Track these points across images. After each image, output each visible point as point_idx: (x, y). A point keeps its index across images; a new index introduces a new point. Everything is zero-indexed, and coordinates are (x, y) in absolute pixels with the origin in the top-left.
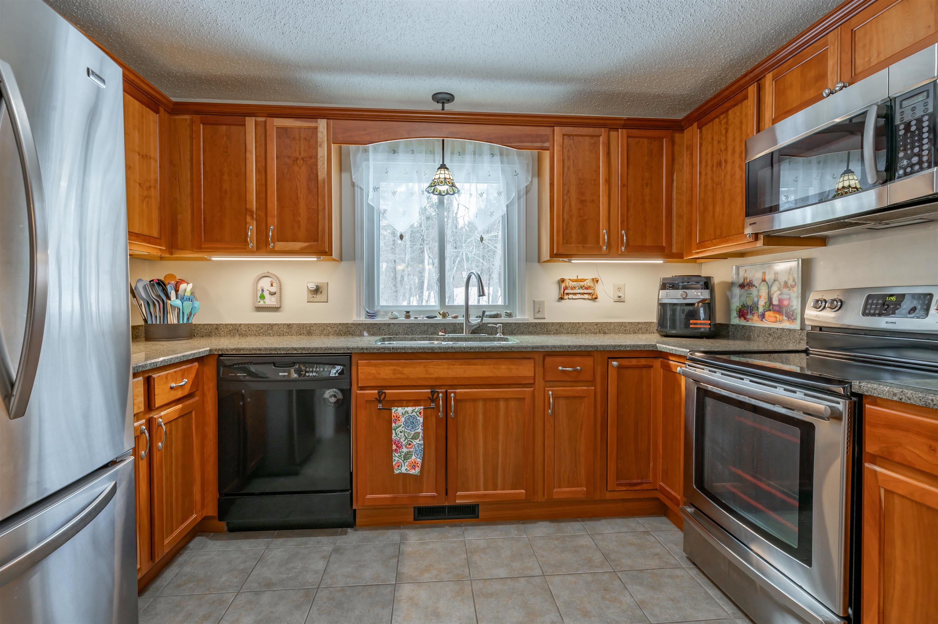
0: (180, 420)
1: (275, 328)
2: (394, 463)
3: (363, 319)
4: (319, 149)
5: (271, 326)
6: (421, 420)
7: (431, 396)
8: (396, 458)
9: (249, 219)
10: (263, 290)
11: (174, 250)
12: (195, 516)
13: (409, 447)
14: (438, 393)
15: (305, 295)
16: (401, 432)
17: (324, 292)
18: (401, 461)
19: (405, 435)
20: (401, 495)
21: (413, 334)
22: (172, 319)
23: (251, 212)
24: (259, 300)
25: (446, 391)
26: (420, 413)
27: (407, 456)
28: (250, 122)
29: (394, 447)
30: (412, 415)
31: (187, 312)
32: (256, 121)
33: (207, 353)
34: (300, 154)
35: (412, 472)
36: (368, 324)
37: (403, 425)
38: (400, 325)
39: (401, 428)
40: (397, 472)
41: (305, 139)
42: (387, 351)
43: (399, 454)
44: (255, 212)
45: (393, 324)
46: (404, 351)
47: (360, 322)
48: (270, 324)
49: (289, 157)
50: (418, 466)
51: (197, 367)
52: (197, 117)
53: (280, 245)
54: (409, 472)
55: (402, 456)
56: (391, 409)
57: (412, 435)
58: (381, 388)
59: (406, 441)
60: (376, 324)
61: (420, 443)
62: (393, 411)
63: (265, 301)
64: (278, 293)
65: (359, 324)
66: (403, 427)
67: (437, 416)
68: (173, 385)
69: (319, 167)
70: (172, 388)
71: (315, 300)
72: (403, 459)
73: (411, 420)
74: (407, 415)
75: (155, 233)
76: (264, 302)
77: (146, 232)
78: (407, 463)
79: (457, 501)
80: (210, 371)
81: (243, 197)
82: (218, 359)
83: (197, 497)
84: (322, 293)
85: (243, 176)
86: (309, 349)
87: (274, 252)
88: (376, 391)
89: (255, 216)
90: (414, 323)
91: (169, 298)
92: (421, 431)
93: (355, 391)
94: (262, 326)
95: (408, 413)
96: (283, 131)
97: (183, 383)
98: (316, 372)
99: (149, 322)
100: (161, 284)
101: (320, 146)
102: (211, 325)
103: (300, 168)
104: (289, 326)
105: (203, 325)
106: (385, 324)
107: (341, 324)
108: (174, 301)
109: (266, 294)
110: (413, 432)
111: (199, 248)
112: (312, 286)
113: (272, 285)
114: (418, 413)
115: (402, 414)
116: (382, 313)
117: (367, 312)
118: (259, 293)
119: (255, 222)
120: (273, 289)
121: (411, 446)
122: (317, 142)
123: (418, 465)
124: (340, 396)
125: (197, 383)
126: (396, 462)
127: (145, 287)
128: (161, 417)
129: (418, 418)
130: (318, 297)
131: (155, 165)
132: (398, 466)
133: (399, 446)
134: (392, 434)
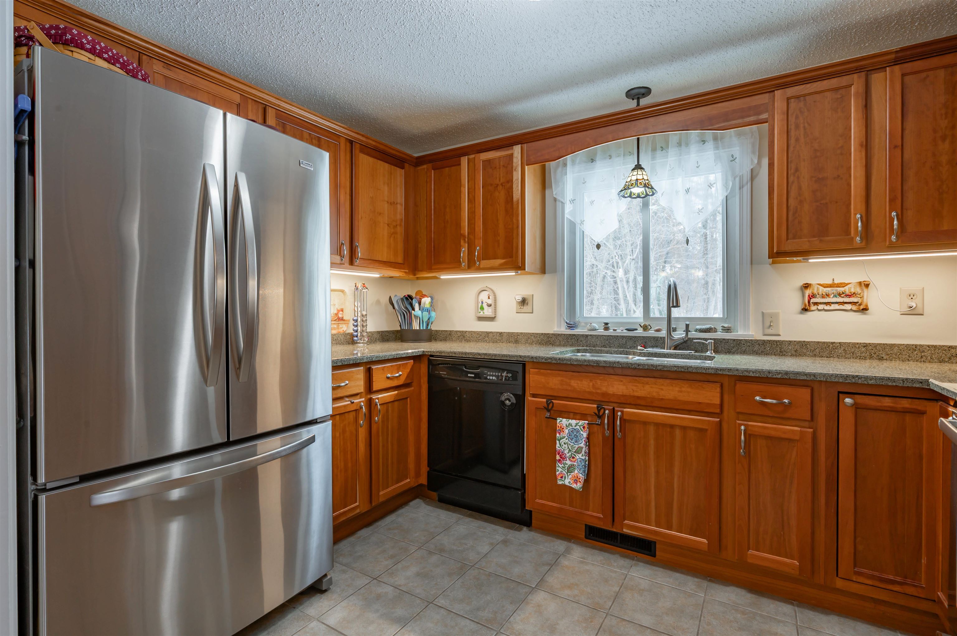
0: (396, 403)
1: (491, 335)
2: (557, 473)
3: (563, 330)
4: (514, 173)
5: (488, 333)
6: (585, 435)
7: (597, 412)
8: (560, 468)
9: (462, 242)
10: (482, 303)
11: (416, 272)
12: (408, 480)
13: (573, 460)
14: (605, 410)
15: (514, 306)
16: (564, 443)
17: (530, 303)
18: (564, 472)
19: (568, 448)
20: (568, 507)
21: (610, 347)
22: (416, 326)
23: (464, 236)
24: (479, 310)
25: (614, 408)
26: (584, 427)
27: (570, 469)
28: (464, 161)
29: (558, 457)
30: (575, 428)
31: (425, 319)
32: (468, 159)
33: (421, 353)
34: (500, 180)
35: (574, 486)
36: (567, 335)
37: (566, 437)
38: (597, 336)
39: (564, 439)
40: (560, 483)
41: (504, 166)
42: (554, 362)
43: (563, 465)
44: (467, 236)
45: (591, 335)
46: (569, 363)
47: (560, 333)
48: (486, 332)
49: (491, 185)
50: (580, 482)
51: (412, 363)
52: (430, 165)
53: (485, 263)
54: (571, 486)
55: (566, 468)
56: (556, 419)
57: (576, 448)
58: (550, 398)
59: (570, 453)
60: (575, 335)
61: (583, 458)
62: (558, 421)
63: (484, 311)
64: (493, 305)
65: (559, 335)
66: (567, 439)
67: (603, 434)
68: (389, 375)
69: (514, 190)
70: (388, 378)
71: (523, 311)
72: (566, 471)
73: (575, 434)
74: (571, 427)
75: (400, 260)
76: (484, 313)
77: (392, 260)
78: (570, 477)
79: (624, 530)
80: (424, 368)
81: (458, 225)
82: (429, 360)
83: (411, 466)
84: (528, 304)
85: (458, 207)
86: (490, 355)
87: (480, 269)
88: (545, 400)
89: (466, 240)
90: (611, 336)
91: (413, 309)
92: (584, 446)
93: (529, 398)
94: (480, 333)
95: (572, 426)
96: (488, 163)
97: (397, 375)
98: (495, 376)
99: (402, 328)
100: (409, 298)
101: (515, 170)
102: (446, 331)
103: (499, 193)
104: (501, 334)
105: (442, 331)
106: (583, 335)
107: (543, 334)
108: (417, 312)
109: (485, 305)
110: (577, 446)
111: (430, 269)
112: (519, 298)
113: (489, 298)
114: (581, 427)
115: (566, 425)
116: (583, 324)
117: (567, 323)
118: (480, 305)
119: (467, 245)
120: (490, 302)
121: (574, 460)
122: (512, 168)
123: (580, 480)
124: (514, 400)
125: (411, 374)
126: (559, 472)
127: (397, 301)
128: (378, 398)
129: (582, 432)
130: (526, 308)
131: (400, 209)
132: (562, 477)
133: (563, 458)
134: (556, 444)
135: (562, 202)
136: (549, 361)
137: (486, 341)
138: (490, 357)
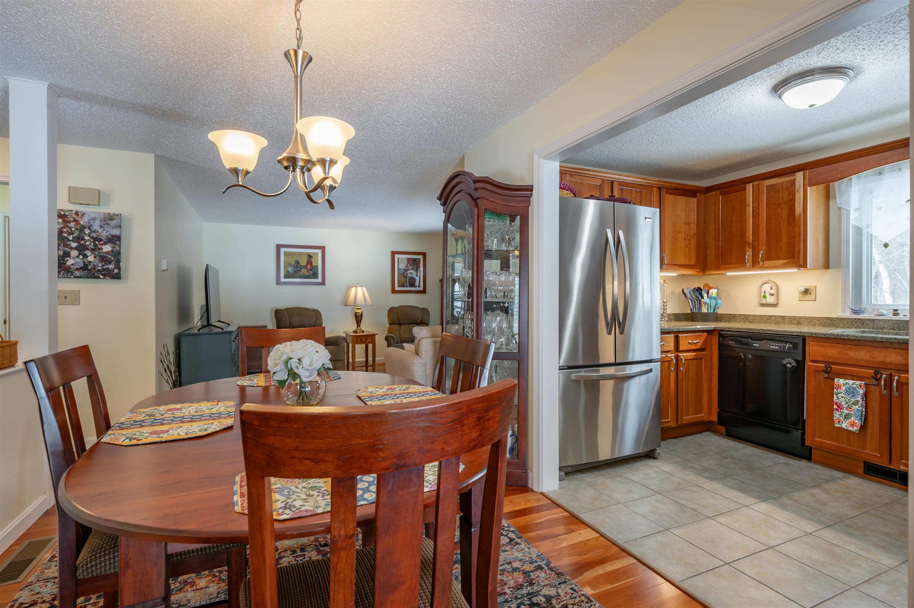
0: (695, 361)
1: (773, 318)
2: (835, 418)
3: (848, 314)
4: (797, 194)
5: (770, 317)
6: (862, 392)
7: (874, 375)
8: (837, 415)
9: (747, 248)
10: (765, 292)
11: (705, 271)
12: (703, 415)
13: (850, 410)
14: (882, 374)
15: (797, 295)
16: (842, 397)
17: (813, 293)
18: (841, 418)
19: (845, 400)
20: (845, 446)
21: (900, 330)
22: (704, 310)
23: (749, 244)
24: (762, 299)
25: (891, 374)
26: (861, 386)
27: (847, 417)
28: (749, 187)
29: (835, 407)
30: (852, 386)
31: (713, 306)
32: (753, 185)
33: (713, 329)
34: (783, 200)
35: (851, 429)
36: (852, 319)
37: (844, 393)
38: (885, 321)
39: (842, 394)
40: (837, 425)
41: (786, 189)
43: (840, 413)
44: (751, 243)
45: (878, 320)
47: (844, 317)
48: (769, 316)
49: (774, 204)
50: (856, 426)
51: (706, 335)
52: (718, 192)
53: (767, 263)
54: (848, 428)
55: (843, 415)
56: (834, 379)
57: (852, 402)
58: (828, 364)
59: (847, 405)
60: (860, 319)
61: (860, 408)
62: (836, 380)
63: (767, 299)
64: (775, 294)
65: (843, 319)
66: (844, 394)
67: (880, 393)
68: (690, 341)
69: (796, 206)
70: (689, 343)
71: (805, 299)
72: (843, 417)
73: (852, 390)
74: (848, 386)
75: (693, 263)
76: (766, 301)
77: (687, 263)
78: (847, 422)
79: (901, 467)
80: (715, 339)
81: (743, 235)
82: (719, 334)
83: (705, 405)
84: (811, 294)
85: (743, 221)
86: (773, 331)
87: (763, 268)
88: (824, 365)
89: (751, 246)
90: (901, 320)
91: (703, 298)
92: (861, 400)
93: (808, 363)
94: (763, 317)
95: (849, 385)
96: (770, 188)
97: (696, 342)
98: (778, 346)
99: (693, 311)
100: (699, 290)
101: (797, 191)
102: (731, 314)
103: (782, 209)
104: (783, 317)
105: (726, 314)
106: (869, 320)
107: (826, 318)
108: (706, 299)
109: (767, 295)
110: (854, 400)
111: (718, 268)
112: (802, 289)
113: (771, 289)
114: (858, 386)
115: (844, 384)
116: (870, 310)
117: (851, 309)
118: (763, 294)
119: (751, 250)
120: (772, 292)
121: (851, 410)
122: (795, 189)
123: (857, 425)
124: (794, 364)
125: (705, 342)
126: (836, 418)
127: (690, 292)
128: (683, 356)
129: (858, 390)
130: (808, 297)
131: (694, 227)
132: (839, 422)
133: (840, 407)
134: (833, 397)
135: (847, 210)
136: (828, 336)
137: (769, 323)
138: (773, 333)
